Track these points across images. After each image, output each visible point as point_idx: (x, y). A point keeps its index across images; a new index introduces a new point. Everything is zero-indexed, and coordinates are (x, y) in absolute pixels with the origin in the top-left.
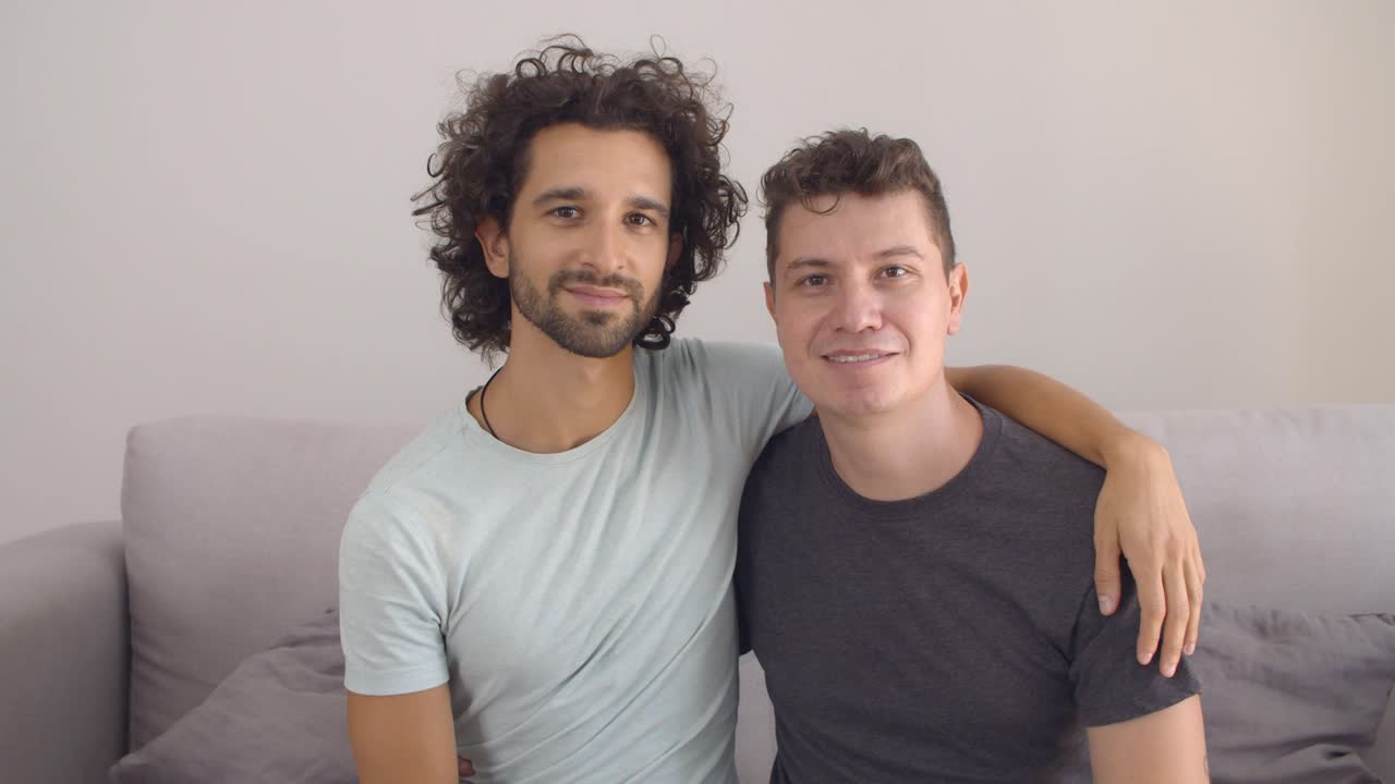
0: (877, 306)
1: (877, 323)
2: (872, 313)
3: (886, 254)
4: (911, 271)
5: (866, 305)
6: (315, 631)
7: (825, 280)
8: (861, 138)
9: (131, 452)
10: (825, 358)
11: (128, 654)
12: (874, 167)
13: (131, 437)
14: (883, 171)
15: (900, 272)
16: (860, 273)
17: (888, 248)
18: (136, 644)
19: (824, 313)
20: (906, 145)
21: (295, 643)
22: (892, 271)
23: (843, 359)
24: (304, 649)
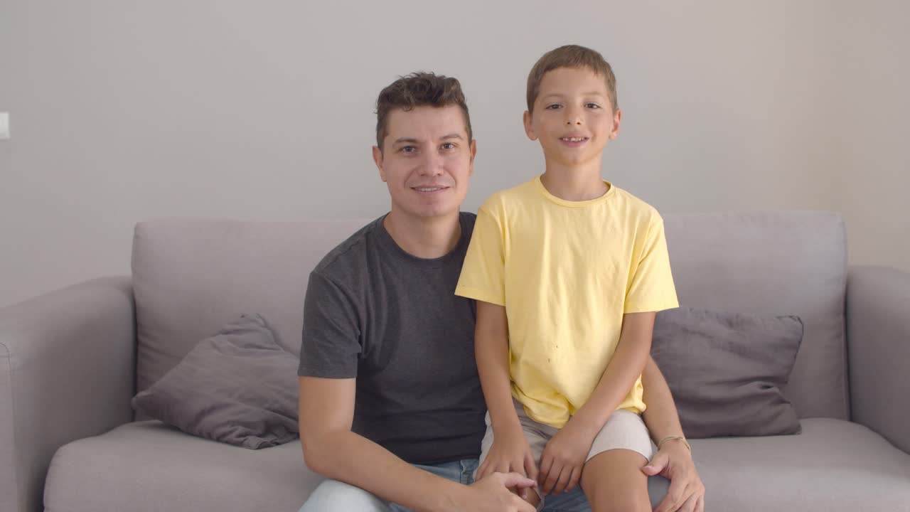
0: (442, 164)
1: (441, 172)
2: (439, 167)
3: (446, 137)
4: (456, 146)
5: (436, 162)
6: (238, 327)
7: (413, 149)
8: (432, 76)
9: (136, 237)
10: (413, 188)
11: (137, 342)
12: (441, 92)
13: (137, 228)
14: (445, 95)
15: (452, 146)
16: (432, 147)
17: (446, 134)
18: (141, 338)
19: (414, 166)
20: (453, 81)
21: (227, 333)
22: (447, 146)
23: (423, 190)
24: (232, 336)
